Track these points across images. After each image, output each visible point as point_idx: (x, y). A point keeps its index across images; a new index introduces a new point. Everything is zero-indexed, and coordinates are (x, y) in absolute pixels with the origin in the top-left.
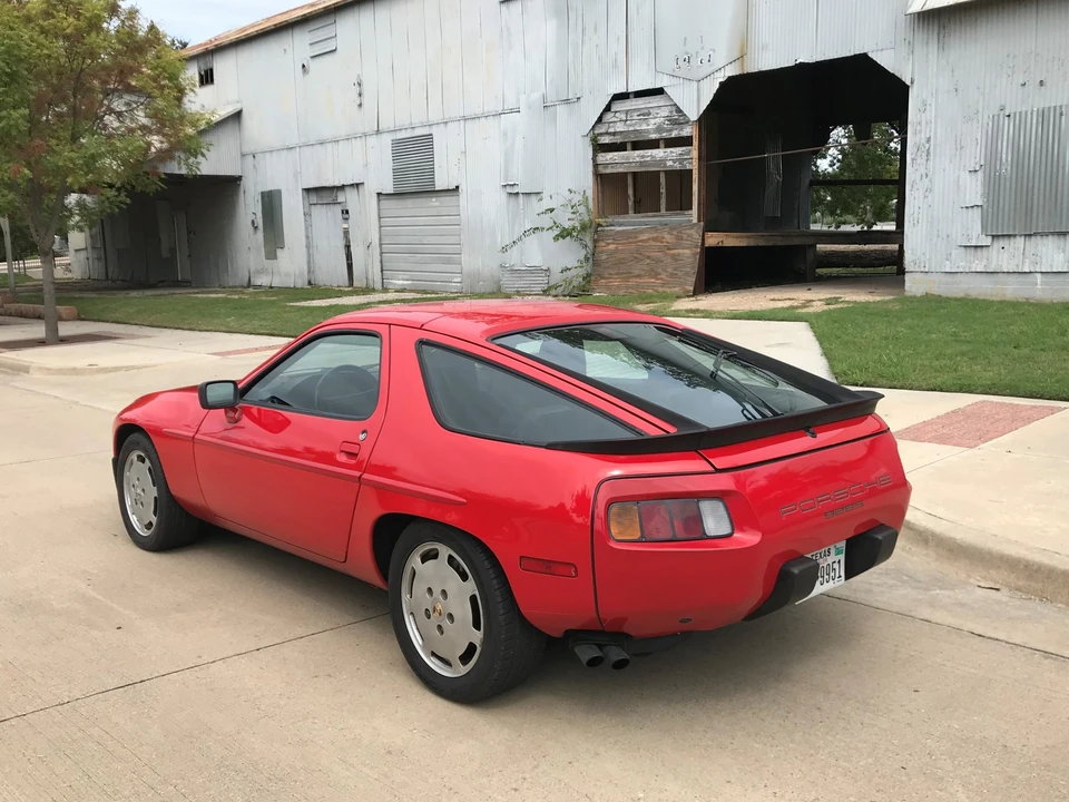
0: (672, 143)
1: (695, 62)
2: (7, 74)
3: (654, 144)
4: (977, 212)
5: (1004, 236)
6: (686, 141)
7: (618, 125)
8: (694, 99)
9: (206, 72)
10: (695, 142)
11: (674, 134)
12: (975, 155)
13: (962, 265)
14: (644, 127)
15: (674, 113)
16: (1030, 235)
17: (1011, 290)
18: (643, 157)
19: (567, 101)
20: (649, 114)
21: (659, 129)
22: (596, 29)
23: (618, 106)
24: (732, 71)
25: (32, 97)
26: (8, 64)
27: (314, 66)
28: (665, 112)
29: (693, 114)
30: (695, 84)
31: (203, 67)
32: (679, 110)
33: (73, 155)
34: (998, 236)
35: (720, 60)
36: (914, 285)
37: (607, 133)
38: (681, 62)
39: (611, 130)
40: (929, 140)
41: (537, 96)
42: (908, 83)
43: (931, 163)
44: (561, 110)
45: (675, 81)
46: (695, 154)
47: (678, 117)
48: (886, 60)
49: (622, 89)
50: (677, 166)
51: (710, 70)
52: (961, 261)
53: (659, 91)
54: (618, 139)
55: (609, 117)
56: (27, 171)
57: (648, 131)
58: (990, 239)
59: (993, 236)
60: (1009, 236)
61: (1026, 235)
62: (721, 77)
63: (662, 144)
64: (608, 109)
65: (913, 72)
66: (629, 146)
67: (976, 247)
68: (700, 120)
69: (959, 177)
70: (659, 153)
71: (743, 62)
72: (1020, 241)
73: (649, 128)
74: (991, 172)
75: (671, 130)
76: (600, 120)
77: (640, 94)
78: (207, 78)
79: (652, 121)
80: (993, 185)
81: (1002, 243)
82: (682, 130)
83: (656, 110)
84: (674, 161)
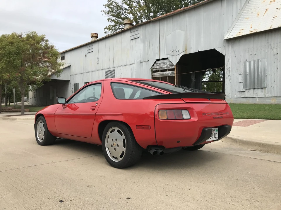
0: (170, 70)
1: (175, 52)
2: (17, 52)
3: (166, 70)
4: (242, 84)
5: (248, 89)
6: (173, 70)
7: (158, 66)
8: (175, 60)
9: (63, 57)
10: (175, 70)
12: (240, 71)
13: (239, 96)
14: (163, 67)
16: (255, 89)
17: (251, 101)
18: (163, 73)
19: (146, 61)
20: (165, 64)
21: (167, 67)
22: (152, 45)
23: (157, 62)
24: (183, 54)
25: (22, 58)
26: (17, 50)
27: (88, 55)
28: (168, 63)
29: (175, 63)
30: (175, 57)
31: (62, 56)
32: (171, 63)
33: (31, 71)
34: (247, 89)
35: (181, 51)
36: (227, 101)
37: (155, 68)
38: (172, 52)
39: (156, 68)
40: (230, 68)
41: (139, 60)
42: (224, 55)
43: (230, 73)
44: (144, 63)
45: (170, 56)
46: (175, 72)
47: (171, 64)
48: (219, 50)
49: (159, 58)
50: (171, 75)
51: (179, 54)
52: (239, 95)
53: (167, 59)
54: (157, 70)
55: (155, 65)
56: (20, 74)
57: (164, 68)
58: (245, 90)
59: (246, 89)
60: (250, 89)
61: (253, 89)
62: (181, 55)
63: (167, 70)
64: (155, 63)
65: (225, 53)
66: (160, 71)
67: (242, 92)
68: (176, 65)
69: (237, 76)
70: (167, 72)
71: (186, 51)
72: (252, 90)
73: (165, 67)
74: (244, 74)
75: (170, 67)
76: (153, 65)
77: (162, 59)
78: (63, 58)
79: (165, 65)
80: (245, 78)
81: (248, 91)
82: (172, 67)
83: (166, 63)
84: (170, 74)
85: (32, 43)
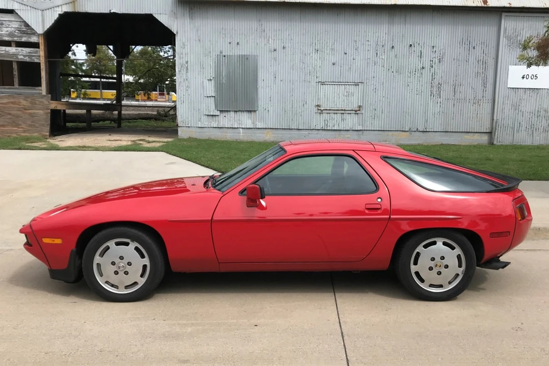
0: (20, 44)
3: (6, 44)
4: (213, 99)
5: (225, 111)
8: (39, 20)
10: (42, 47)
11: (24, 39)
12: (210, 72)
13: (206, 124)
15: (23, 27)
16: (236, 111)
17: (229, 136)
20: (2, 24)
21: (11, 35)
24: (67, 9)
28: (16, 25)
29: (40, 29)
30: (40, 12)
32: (27, 25)
34: (222, 111)
36: (182, 133)
40: (187, 62)
42: (175, 33)
43: (189, 74)
45: (24, 7)
46: (41, 53)
47: (27, 28)
48: (164, 19)
50: (27, 59)
51: (51, 5)
52: (206, 122)
53: (11, 12)
57: (2, 35)
58: (219, 112)
59: (220, 111)
60: (227, 111)
61: (234, 111)
62: (60, 11)
63: (13, 44)
65: (177, 29)
67: (213, 115)
68: (45, 34)
69: (203, 82)
70: (12, 50)
71: (74, 4)
72: (232, 114)
74: (217, 79)
75: (22, 37)
79: (5, 29)
80: (219, 87)
81: (224, 114)
82: (30, 37)
83: (8, 23)
84: (25, 56)
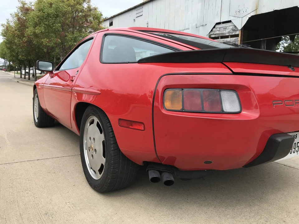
0: (232, 36)
1: (241, 12)
2: (56, 15)
3: (227, 37)
6: (237, 36)
7: (217, 32)
8: (240, 23)
9: (111, 23)
10: (240, 36)
11: (233, 34)
14: (225, 32)
15: (234, 28)
18: (224, 41)
19: (203, 25)
20: (226, 28)
21: (229, 32)
22: (212, 5)
23: (217, 26)
24: (253, 14)
25: (62, 21)
26: (56, 12)
27: (137, 20)
28: (231, 27)
29: (240, 27)
30: (241, 18)
31: (111, 21)
32: (235, 27)
35: (249, 11)
37: (214, 34)
38: (237, 12)
39: (215, 33)
41: (194, 24)
44: (201, 28)
45: (235, 18)
46: (239, 38)
49: (219, 21)
51: (246, 14)
53: (230, 21)
54: (217, 36)
55: (214, 29)
57: (225, 33)
62: (249, 16)
63: (229, 37)
64: (214, 27)
66: (220, 38)
68: (241, 29)
70: (229, 39)
71: (256, 11)
73: (226, 32)
75: (233, 33)
76: (212, 30)
77: (224, 23)
78: (111, 24)
79: (227, 30)
82: (236, 32)
83: (228, 27)
84: (233, 41)
85: (72, 4)
